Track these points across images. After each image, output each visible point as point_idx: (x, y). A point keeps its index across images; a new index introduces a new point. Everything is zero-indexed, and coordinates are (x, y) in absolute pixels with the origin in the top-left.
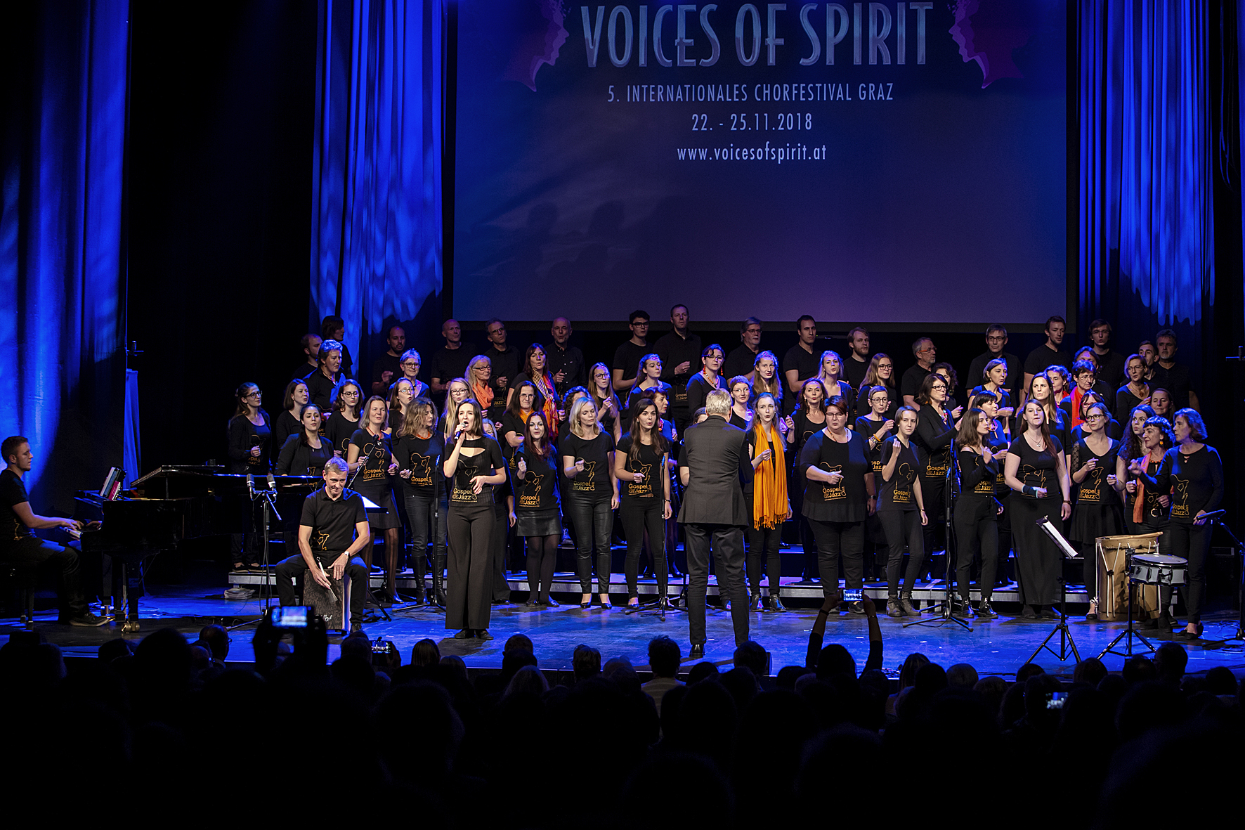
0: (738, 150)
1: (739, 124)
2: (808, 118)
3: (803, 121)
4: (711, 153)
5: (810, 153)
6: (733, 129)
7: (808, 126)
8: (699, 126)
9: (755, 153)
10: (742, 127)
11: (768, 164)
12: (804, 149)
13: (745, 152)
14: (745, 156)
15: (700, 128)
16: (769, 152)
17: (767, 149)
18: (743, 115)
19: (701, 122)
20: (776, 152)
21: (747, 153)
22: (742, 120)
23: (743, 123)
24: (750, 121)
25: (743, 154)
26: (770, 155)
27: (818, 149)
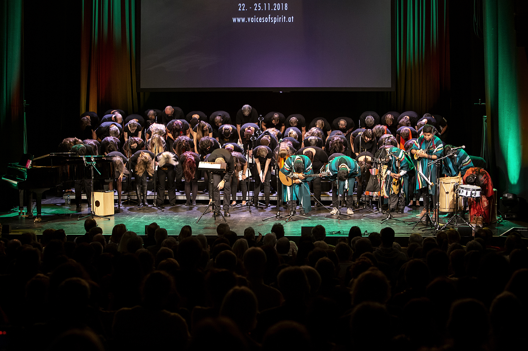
0: (258, 18)
1: (258, 8)
2: (286, 5)
3: (284, 6)
4: (246, 20)
5: (287, 19)
6: (255, 10)
7: (286, 9)
8: (242, 8)
9: (264, 19)
10: (259, 9)
11: (270, 24)
12: (285, 18)
13: (260, 19)
14: (260, 21)
15: (242, 9)
16: (270, 19)
17: (269, 18)
18: (259, 4)
19: (242, 7)
20: (273, 19)
21: (261, 19)
22: (259, 6)
23: (259, 7)
24: (262, 6)
25: (260, 20)
26: (271, 20)
27: (290, 18)
